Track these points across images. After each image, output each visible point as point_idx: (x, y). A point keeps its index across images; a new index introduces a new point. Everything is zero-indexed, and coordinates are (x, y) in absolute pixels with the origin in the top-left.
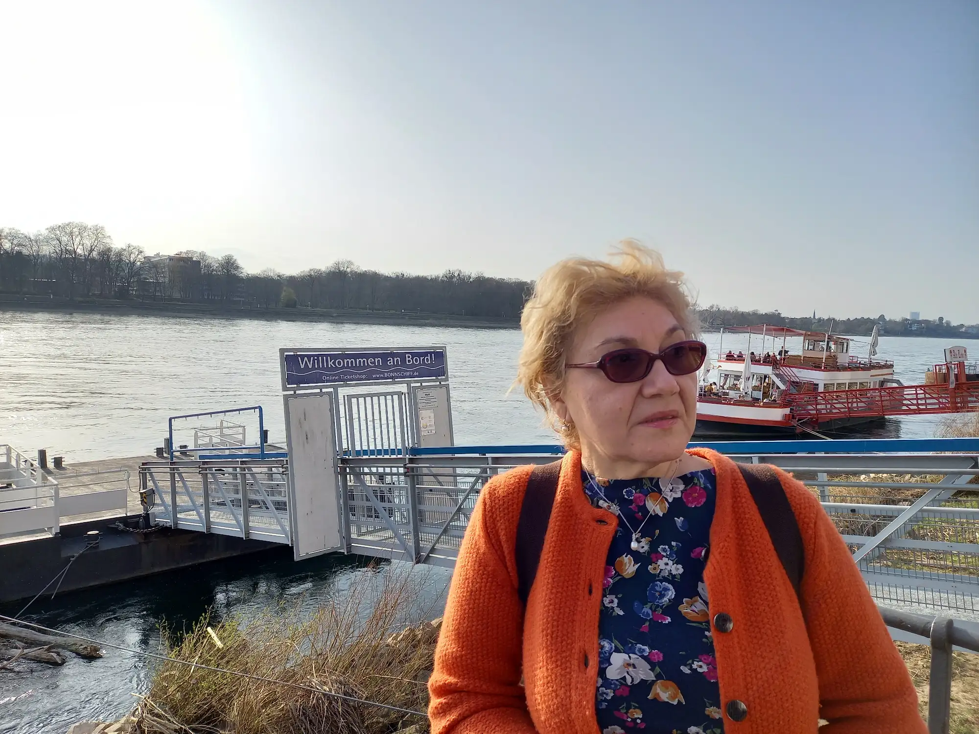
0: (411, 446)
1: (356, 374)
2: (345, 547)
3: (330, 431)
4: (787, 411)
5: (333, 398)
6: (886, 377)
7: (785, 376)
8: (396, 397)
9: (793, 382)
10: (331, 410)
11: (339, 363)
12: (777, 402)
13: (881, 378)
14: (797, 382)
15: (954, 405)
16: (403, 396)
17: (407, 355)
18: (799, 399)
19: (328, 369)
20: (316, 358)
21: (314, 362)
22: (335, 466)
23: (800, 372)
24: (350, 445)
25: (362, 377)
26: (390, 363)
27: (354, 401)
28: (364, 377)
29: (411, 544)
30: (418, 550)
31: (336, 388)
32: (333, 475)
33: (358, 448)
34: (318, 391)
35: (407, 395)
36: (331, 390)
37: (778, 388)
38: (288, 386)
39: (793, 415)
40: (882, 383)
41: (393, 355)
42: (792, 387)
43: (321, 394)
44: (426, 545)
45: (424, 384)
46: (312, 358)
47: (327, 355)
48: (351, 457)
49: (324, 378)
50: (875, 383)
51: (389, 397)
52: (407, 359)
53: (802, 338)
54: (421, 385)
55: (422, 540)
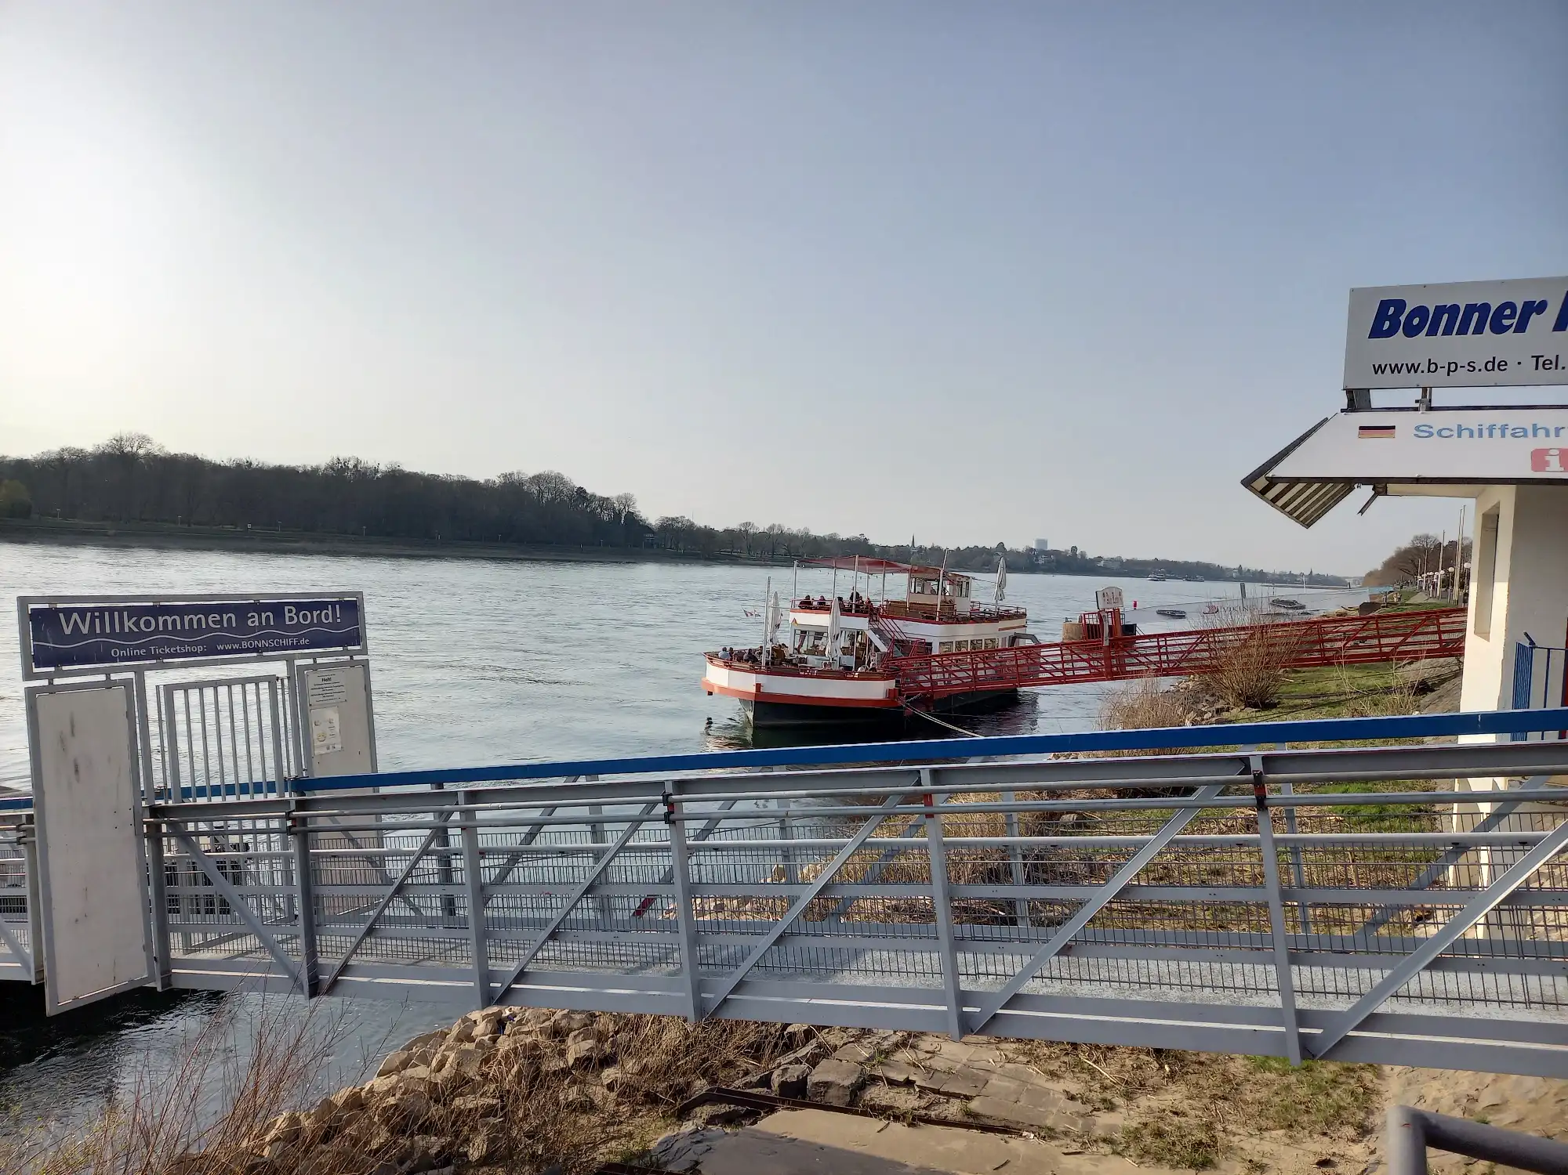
0: (293, 774)
1: (183, 644)
2: (158, 976)
3: (126, 753)
4: (891, 684)
5: (135, 693)
6: (1018, 631)
7: (885, 632)
8: (264, 686)
9: (898, 641)
10: (130, 715)
11: (148, 624)
12: (878, 671)
13: (1012, 632)
14: (903, 641)
15: (1109, 670)
16: (279, 684)
17: (286, 608)
18: (907, 665)
19: (122, 635)
20: (97, 614)
21: (92, 623)
22: (137, 822)
23: (907, 626)
24: (169, 778)
25: (193, 649)
26: (253, 622)
27: (179, 696)
28: (200, 649)
29: (299, 960)
30: (314, 969)
31: (140, 673)
32: (134, 840)
33: (185, 783)
34: (102, 678)
35: (286, 681)
36: (131, 675)
37: (877, 649)
38: (36, 670)
39: (900, 690)
40: (1014, 639)
41: (259, 607)
42: (896, 649)
43: (109, 685)
44: (330, 961)
45: (319, 661)
46: (89, 614)
47: (121, 610)
48: (170, 803)
49: (115, 653)
50: (1004, 640)
51: (251, 687)
52: (287, 615)
53: (906, 576)
54: (315, 662)
55: (322, 952)
